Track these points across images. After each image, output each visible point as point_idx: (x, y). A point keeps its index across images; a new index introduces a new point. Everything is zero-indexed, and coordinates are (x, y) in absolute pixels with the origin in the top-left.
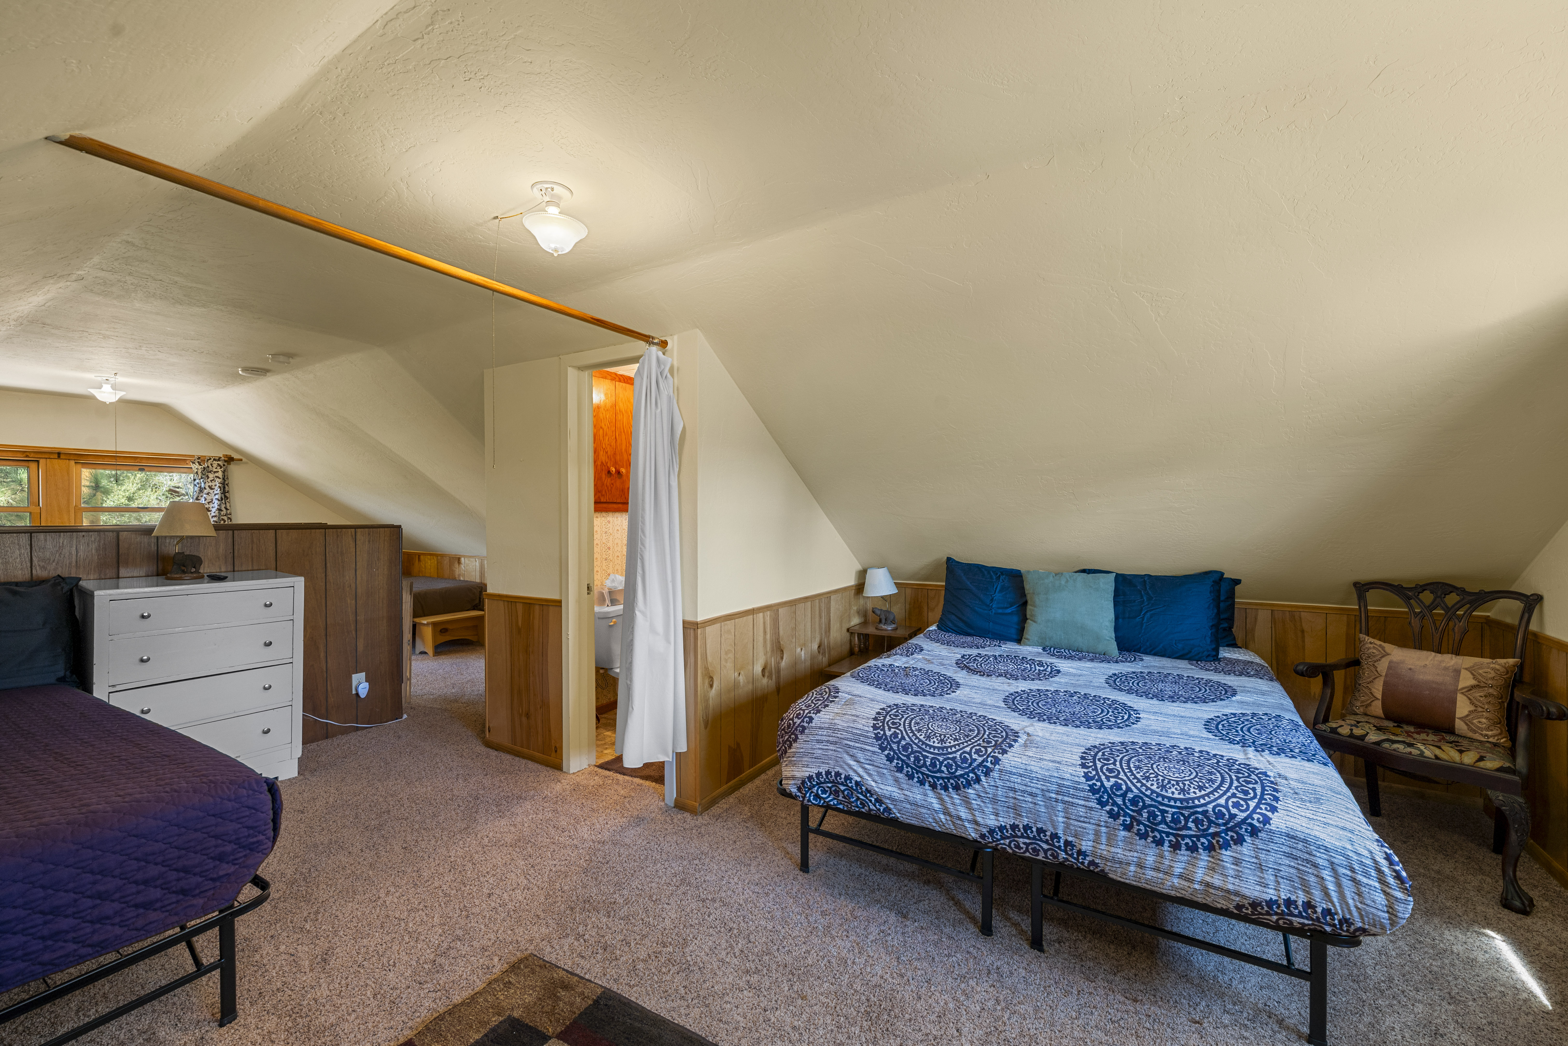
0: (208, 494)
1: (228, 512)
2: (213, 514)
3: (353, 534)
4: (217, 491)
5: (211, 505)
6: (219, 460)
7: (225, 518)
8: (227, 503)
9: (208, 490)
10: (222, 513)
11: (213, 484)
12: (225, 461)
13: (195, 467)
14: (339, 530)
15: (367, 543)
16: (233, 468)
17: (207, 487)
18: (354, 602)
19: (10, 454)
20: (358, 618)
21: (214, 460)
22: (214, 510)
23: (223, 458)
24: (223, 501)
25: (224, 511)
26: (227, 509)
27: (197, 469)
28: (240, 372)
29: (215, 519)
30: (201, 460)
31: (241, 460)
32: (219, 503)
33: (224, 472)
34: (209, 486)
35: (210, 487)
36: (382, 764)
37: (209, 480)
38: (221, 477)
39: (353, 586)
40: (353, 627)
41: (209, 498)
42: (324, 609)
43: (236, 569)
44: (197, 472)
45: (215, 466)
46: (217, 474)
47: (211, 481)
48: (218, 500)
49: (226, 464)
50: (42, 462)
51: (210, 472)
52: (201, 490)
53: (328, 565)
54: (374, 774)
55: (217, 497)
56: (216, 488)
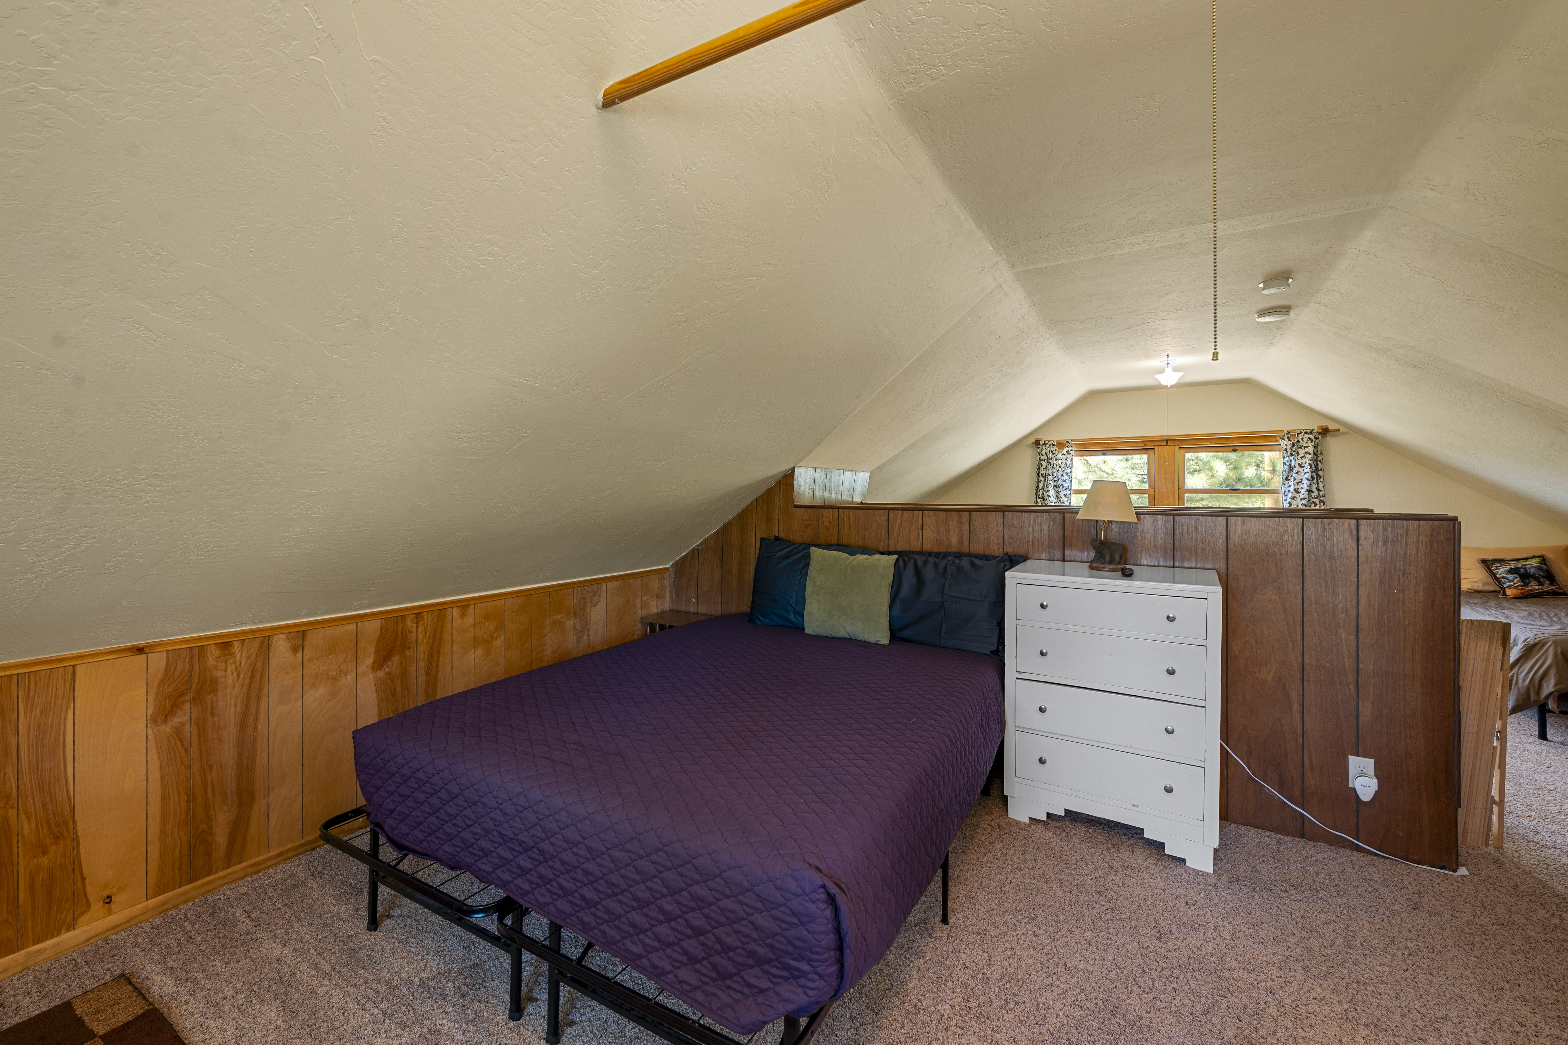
0: (1297, 473)
1: (1321, 493)
2: (1302, 496)
3: (1354, 528)
4: (1307, 469)
5: (1301, 486)
6: (1311, 433)
7: (1317, 501)
8: (1320, 483)
9: (1298, 468)
10: (1313, 495)
11: (1303, 461)
12: (1319, 433)
13: (1285, 443)
14: (1326, 521)
15: (1380, 544)
16: (1331, 442)
17: (1297, 466)
18: (1353, 637)
19: (1134, 445)
20: (1361, 666)
21: (1305, 433)
22: (1303, 491)
23: (1316, 431)
24: (1315, 481)
25: (1316, 493)
26: (1319, 490)
27: (1286, 445)
28: (1257, 320)
29: (1304, 502)
30: (1290, 435)
31: (1338, 430)
32: (1309, 483)
33: (1315, 447)
34: (1299, 464)
35: (1301, 466)
36: (1339, 941)
37: (1299, 457)
38: (1311, 452)
39: (1353, 612)
40: (1351, 678)
41: (1298, 478)
42: (1299, 639)
43: (1176, 564)
44: (1286, 449)
45: (1305, 440)
46: (1307, 450)
47: (1301, 458)
48: (1308, 480)
49: (1320, 437)
50: (1156, 448)
51: (1301, 448)
52: (1291, 469)
53: (1307, 573)
54: (1309, 950)
55: (1306, 476)
56: (1307, 465)
